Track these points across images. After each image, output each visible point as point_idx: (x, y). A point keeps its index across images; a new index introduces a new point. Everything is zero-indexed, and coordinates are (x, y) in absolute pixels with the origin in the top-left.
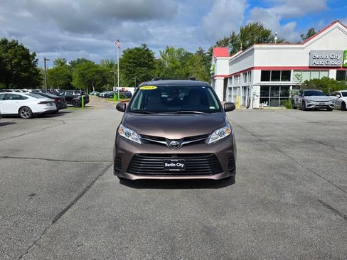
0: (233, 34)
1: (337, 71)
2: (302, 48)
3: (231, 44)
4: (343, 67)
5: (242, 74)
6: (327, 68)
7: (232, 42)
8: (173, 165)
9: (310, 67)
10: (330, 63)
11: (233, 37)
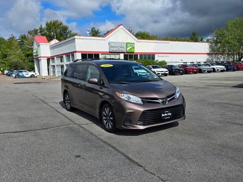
0: (41, 26)
1: (124, 55)
2: (105, 40)
3: (40, 34)
4: (127, 52)
5: (64, 56)
6: (119, 53)
7: (41, 32)
8: (166, 115)
9: (110, 52)
10: (121, 50)
11: (41, 28)
